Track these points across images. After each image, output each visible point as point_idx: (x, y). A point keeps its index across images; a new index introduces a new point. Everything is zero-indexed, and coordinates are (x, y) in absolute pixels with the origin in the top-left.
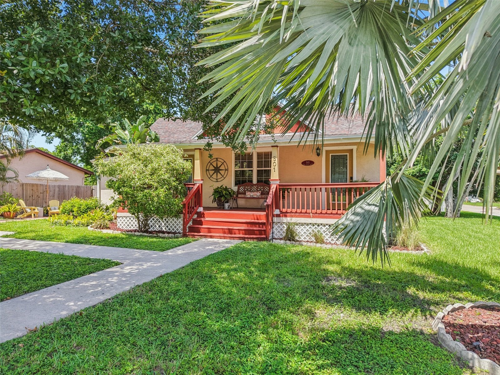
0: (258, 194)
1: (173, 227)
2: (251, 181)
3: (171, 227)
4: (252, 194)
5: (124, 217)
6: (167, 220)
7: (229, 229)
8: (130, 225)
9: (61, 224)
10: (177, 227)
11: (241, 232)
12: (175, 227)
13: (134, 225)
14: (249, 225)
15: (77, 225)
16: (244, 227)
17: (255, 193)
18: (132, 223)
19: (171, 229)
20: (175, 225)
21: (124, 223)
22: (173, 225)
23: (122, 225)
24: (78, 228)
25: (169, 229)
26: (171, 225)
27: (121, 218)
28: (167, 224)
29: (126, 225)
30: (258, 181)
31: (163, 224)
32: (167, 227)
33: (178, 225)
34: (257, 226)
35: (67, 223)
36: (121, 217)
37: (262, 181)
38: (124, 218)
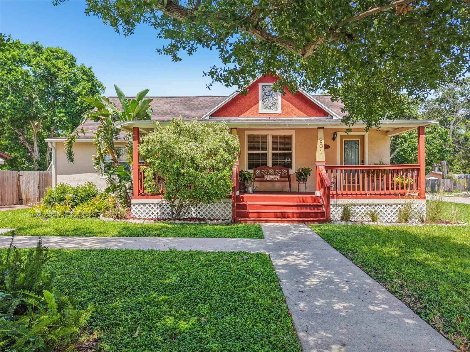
0: (278, 177)
1: (207, 213)
2: (266, 164)
3: (204, 213)
4: (272, 177)
5: (142, 204)
6: (199, 205)
7: (282, 213)
8: (150, 214)
9: (55, 216)
10: (212, 213)
11: (295, 215)
12: (209, 213)
13: (155, 213)
14: (299, 208)
15: (79, 216)
16: (295, 210)
17: (275, 176)
18: (152, 211)
19: (204, 216)
20: (209, 210)
21: (142, 211)
22: (207, 210)
23: (139, 213)
24: (79, 220)
25: (202, 216)
26: (204, 210)
27: (137, 206)
28: (199, 210)
29: (145, 213)
30: (273, 165)
31: (194, 211)
32: (199, 213)
33: (212, 210)
34: (308, 208)
35: (65, 214)
36: (137, 204)
37: (277, 164)
38: (142, 206)
